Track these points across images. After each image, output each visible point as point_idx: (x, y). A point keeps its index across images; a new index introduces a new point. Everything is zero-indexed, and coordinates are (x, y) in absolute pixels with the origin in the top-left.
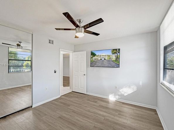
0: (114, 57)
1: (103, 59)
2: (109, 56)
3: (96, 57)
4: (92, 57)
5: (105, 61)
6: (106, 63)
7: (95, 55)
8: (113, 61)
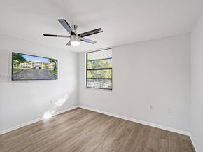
0: (51, 67)
1: (37, 68)
2: (46, 64)
3: (25, 64)
4: (18, 64)
5: (41, 71)
6: (41, 74)
7: (25, 60)
8: (50, 71)
